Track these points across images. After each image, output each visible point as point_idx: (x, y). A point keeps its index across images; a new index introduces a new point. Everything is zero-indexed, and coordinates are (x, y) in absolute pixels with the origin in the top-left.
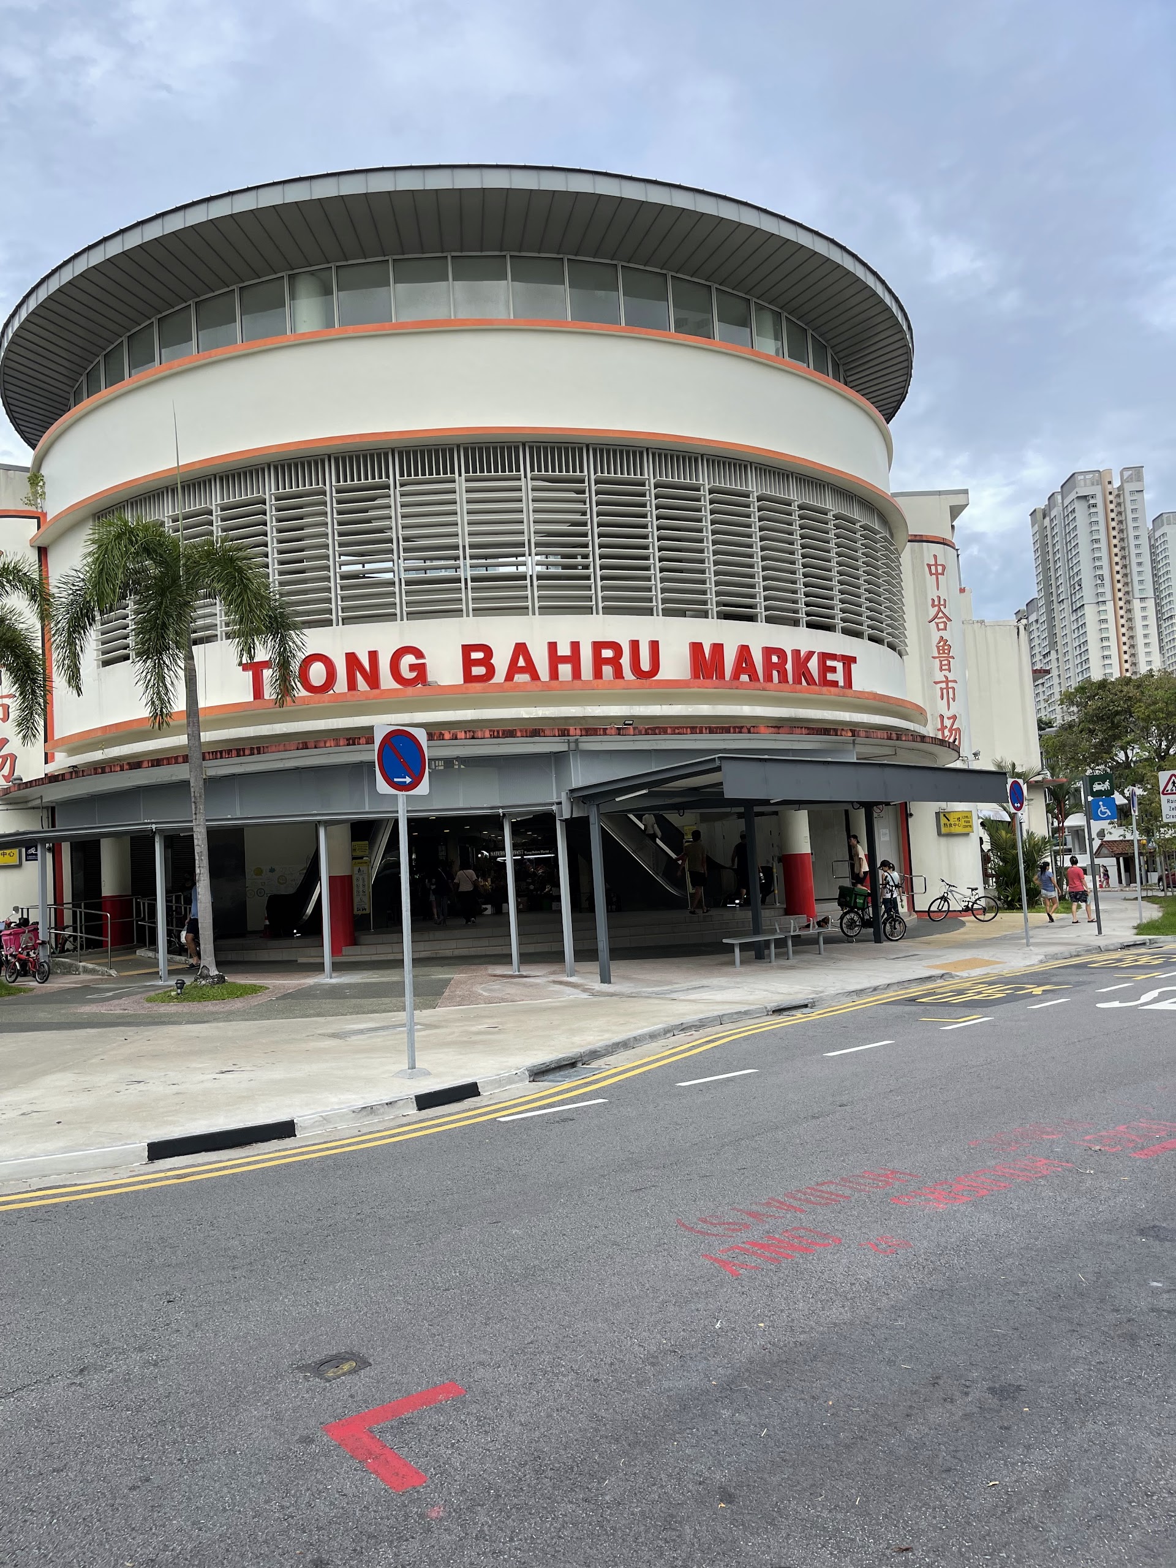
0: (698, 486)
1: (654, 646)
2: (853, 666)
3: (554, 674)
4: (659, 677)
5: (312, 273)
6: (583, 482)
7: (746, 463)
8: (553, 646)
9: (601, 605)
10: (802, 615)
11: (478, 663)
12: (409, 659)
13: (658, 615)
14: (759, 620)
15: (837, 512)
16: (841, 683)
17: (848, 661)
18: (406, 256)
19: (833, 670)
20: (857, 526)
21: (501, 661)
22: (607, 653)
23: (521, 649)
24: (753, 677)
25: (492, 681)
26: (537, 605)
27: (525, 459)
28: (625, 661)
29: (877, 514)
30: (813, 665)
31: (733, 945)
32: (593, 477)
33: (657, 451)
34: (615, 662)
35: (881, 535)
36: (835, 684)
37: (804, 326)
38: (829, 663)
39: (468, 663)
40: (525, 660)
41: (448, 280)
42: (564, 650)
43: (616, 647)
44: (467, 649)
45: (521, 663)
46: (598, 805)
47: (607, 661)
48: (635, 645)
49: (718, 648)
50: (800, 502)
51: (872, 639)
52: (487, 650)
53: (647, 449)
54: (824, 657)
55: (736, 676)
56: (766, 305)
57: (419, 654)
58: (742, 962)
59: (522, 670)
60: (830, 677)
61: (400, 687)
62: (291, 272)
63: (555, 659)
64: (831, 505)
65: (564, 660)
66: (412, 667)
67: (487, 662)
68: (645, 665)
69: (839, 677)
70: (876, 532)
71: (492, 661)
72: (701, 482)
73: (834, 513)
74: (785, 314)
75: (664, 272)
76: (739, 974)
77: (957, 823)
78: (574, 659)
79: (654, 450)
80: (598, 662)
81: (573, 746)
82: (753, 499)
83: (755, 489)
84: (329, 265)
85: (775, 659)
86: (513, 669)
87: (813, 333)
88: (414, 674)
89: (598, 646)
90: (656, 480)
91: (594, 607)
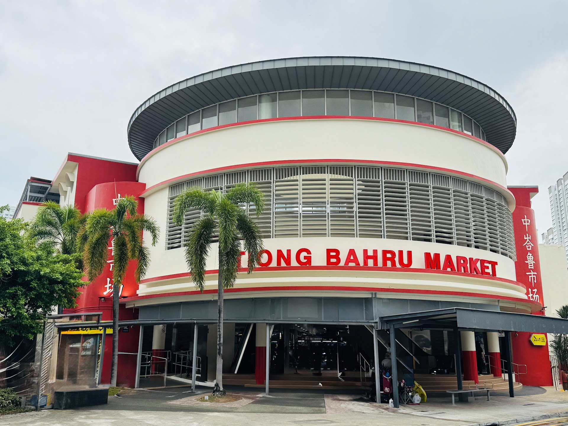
0: (428, 186)
1: (410, 253)
2: (496, 266)
3: (366, 263)
4: (412, 267)
5: (268, 95)
6: (379, 182)
7: (448, 176)
8: (365, 251)
9: (386, 234)
10: (473, 243)
11: (333, 257)
12: (304, 254)
13: (410, 240)
14: (454, 244)
15: (487, 198)
16: (491, 274)
17: (494, 264)
18: (308, 89)
19: (488, 268)
20: (495, 204)
21: (343, 257)
22: (389, 255)
23: (352, 252)
24: (453, 269)
25: (339, 265)
26: (358, 233)
27: (355, 172)
28: (397, 259)
29: (504, 198)
30: (479, 265)
31: (451, 394)
32: (383, 181)
33: (411, 170)
34: (392, 260)
35: (505, 208)
36: (488, 274)
37: (470, 118)
38: (486, 264)
39: (329, 257)
40: (353, 257)
41: (324, 97)
42: (370, 253)
43: (393, 253)
44: (329, 251)
45: (352, 258)
46: (394, 325)
47: (389, 259)
48: (401, 252)
49: (437, 256)
50: (471, 193)
51: (503, 254)
52: (337, 252)
53: (407, 170)
54: (483, 262)
55: (445, 267)
56: (455, 109)
57: (308, 252)
58: (456, 402)
59: (352, 261)
60: (486, 270)
61: (300, 266)
62: (260, 94)
63: (366, 257)
64: (484, 195)
65: (370, 257)
66: (305, 258)
67: (337, 257)
68: (405, 261)
69: (490, 271)
70: (503, 206)
71: (339, 256)
72: (429, 184)
73: (486, 198)
74: (463, 113)
75: (413, 97)
76: (454, 408)
77: (539, 340)
78: (375, 257)
79: (409, 170)
80: (385, 259)
81: (374, 296)
82: (451, 192)
83: (452, 188)
84: (276, 92)
85: (462, 262)
86: (348, 260)
87: (474, 121)
88: (306, 261)
89: (385, 252)
90: (410, 182)
91: (383, 235)
